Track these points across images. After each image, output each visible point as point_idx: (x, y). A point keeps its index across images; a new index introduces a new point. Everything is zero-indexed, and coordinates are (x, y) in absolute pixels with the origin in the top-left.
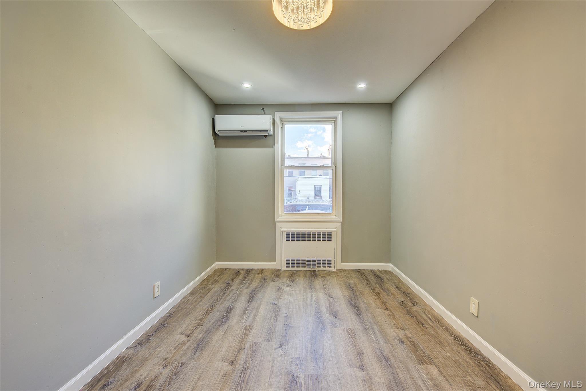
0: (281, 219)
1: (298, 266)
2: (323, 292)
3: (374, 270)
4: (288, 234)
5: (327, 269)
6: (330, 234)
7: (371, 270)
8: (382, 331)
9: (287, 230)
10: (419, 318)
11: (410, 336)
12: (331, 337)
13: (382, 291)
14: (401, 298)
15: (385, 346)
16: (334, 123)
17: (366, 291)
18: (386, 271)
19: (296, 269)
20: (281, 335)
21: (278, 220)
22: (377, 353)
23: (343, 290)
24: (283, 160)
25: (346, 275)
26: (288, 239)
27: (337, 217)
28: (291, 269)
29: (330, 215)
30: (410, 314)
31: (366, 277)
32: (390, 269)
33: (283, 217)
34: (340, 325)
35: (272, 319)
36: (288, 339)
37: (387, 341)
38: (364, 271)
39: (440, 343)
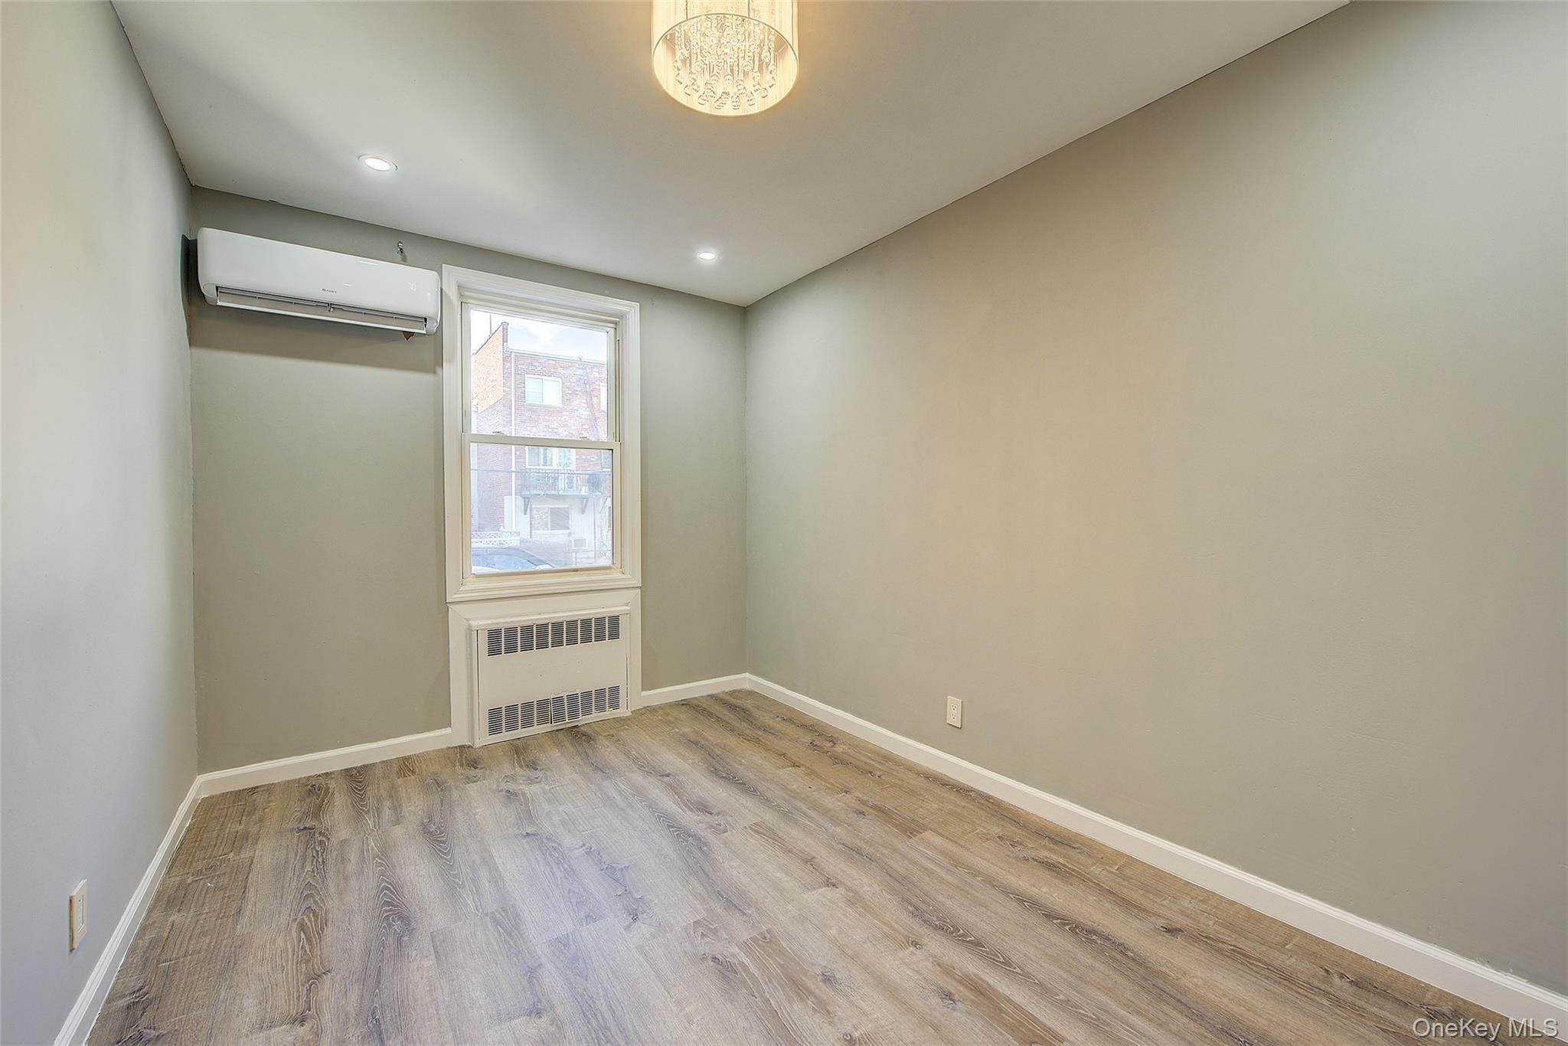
0: (466, 591)
1: (528, 723)
2: (636, 769)
3: (719, 694)
4: (494, 635)
5: (609, 714)
6: (615, 621)
7: (708, 696)
8: (817, 807)
9: (493, 624)
10: (858, 763)
11: (865, 798)
12: (731, 855)
13: (760, 733)
14: (808, 739)
15: (838, 830)
16: (613, 330)
17: (732, 741)
18: (740, 691)
19: (521, 732)
20: (614, 894)
21: (454, 596)
22: (836, 848)
23: (679, 752)
24: (465, 415)
25: (660, 718)
26: (494, 651)
27: (629, 576)
28: (506, 736)
29: (608, 571)
30: (837, 760)
31: (710, 714)
32: (747, 687)
33: (469, 586)
34: (730, 825)
35: (556, 870)
36: (639, 897)
37: (838, 823)
38: (697, 702)
39: (913, 793)
